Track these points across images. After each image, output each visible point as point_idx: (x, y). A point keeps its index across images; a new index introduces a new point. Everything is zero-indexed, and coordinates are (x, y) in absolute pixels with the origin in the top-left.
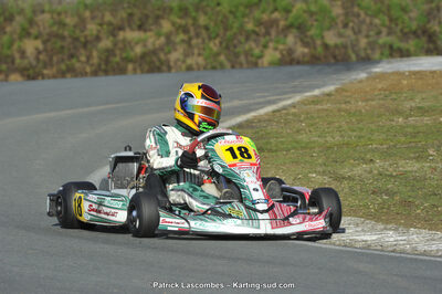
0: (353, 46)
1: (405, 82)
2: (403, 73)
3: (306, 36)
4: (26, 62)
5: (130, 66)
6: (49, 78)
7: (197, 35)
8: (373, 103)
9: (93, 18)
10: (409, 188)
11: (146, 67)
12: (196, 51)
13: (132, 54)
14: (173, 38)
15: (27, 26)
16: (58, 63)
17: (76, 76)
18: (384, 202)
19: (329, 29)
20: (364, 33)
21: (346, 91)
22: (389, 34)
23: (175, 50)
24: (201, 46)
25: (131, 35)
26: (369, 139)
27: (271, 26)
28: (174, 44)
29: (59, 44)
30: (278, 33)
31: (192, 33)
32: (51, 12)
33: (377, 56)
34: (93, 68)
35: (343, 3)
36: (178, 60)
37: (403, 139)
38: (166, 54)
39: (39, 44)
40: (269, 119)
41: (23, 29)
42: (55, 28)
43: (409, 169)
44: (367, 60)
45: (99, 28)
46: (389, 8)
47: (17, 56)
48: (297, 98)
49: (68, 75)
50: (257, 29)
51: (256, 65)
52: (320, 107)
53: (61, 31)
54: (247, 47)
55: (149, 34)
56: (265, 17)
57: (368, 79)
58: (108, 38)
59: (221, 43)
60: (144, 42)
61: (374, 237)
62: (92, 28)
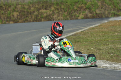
0: (104, 13)
1: (118, 23)
2: (117, 21)
3: (91, 11)
4: (14, 18)
5: (43, 19)
6: (21, 22)
7: (61, 11)
8: (109, 29)
9: (32, 6)
10: (118, 52)
11: (47, 20)
12: (61, 15)
13: (43, 16)
14: (54, 11)
15: (14, 8)
16: (23, 18)
17: (28, 22)
18: (112, 56)
19: (97, 9)
20: (107, 10)
21: (101, 26)
22: (114, 10)
23: (55, 15)
24: (62, 14)
25: (43, 11)
26: (108, 39)
27: (81, 8)
28: (55, 13)
29: (23, 13)
30: (83, 10)
31: (60, 10)
32: (21, 5)
33: (110, 16)
34: (33, 20)
35: (101, 2)
36: (56, 18)
37: (117, 39)
38: (53, 16)
39: (18, 13)
40: (80, 33)
41: (14, 9)
42: (22, 9)
43: (119, 47)
44: (107, 17)
45: (34, 9)
46: (114, 3)
47: (12, 17)
48: (88, 28)
49: (26, 22)
50: (77, 9)
51: (77, 19)
52: (94, 30)
53: (24, 10)
54: (75, 14)
55: (48, 10)
56: (80, 6)
57: (107, 22)
58: (36, 12)
59: (68, 13)
60: (46, 13)
61: (109, 66)
62: (32, 9)
